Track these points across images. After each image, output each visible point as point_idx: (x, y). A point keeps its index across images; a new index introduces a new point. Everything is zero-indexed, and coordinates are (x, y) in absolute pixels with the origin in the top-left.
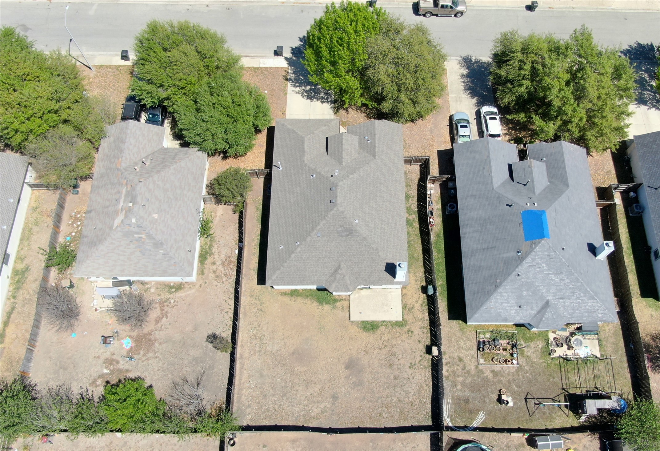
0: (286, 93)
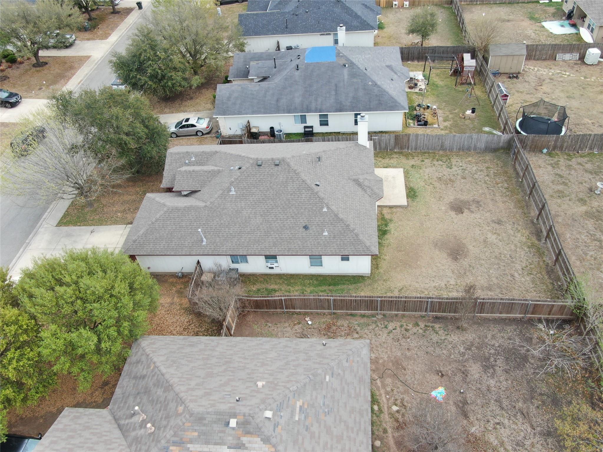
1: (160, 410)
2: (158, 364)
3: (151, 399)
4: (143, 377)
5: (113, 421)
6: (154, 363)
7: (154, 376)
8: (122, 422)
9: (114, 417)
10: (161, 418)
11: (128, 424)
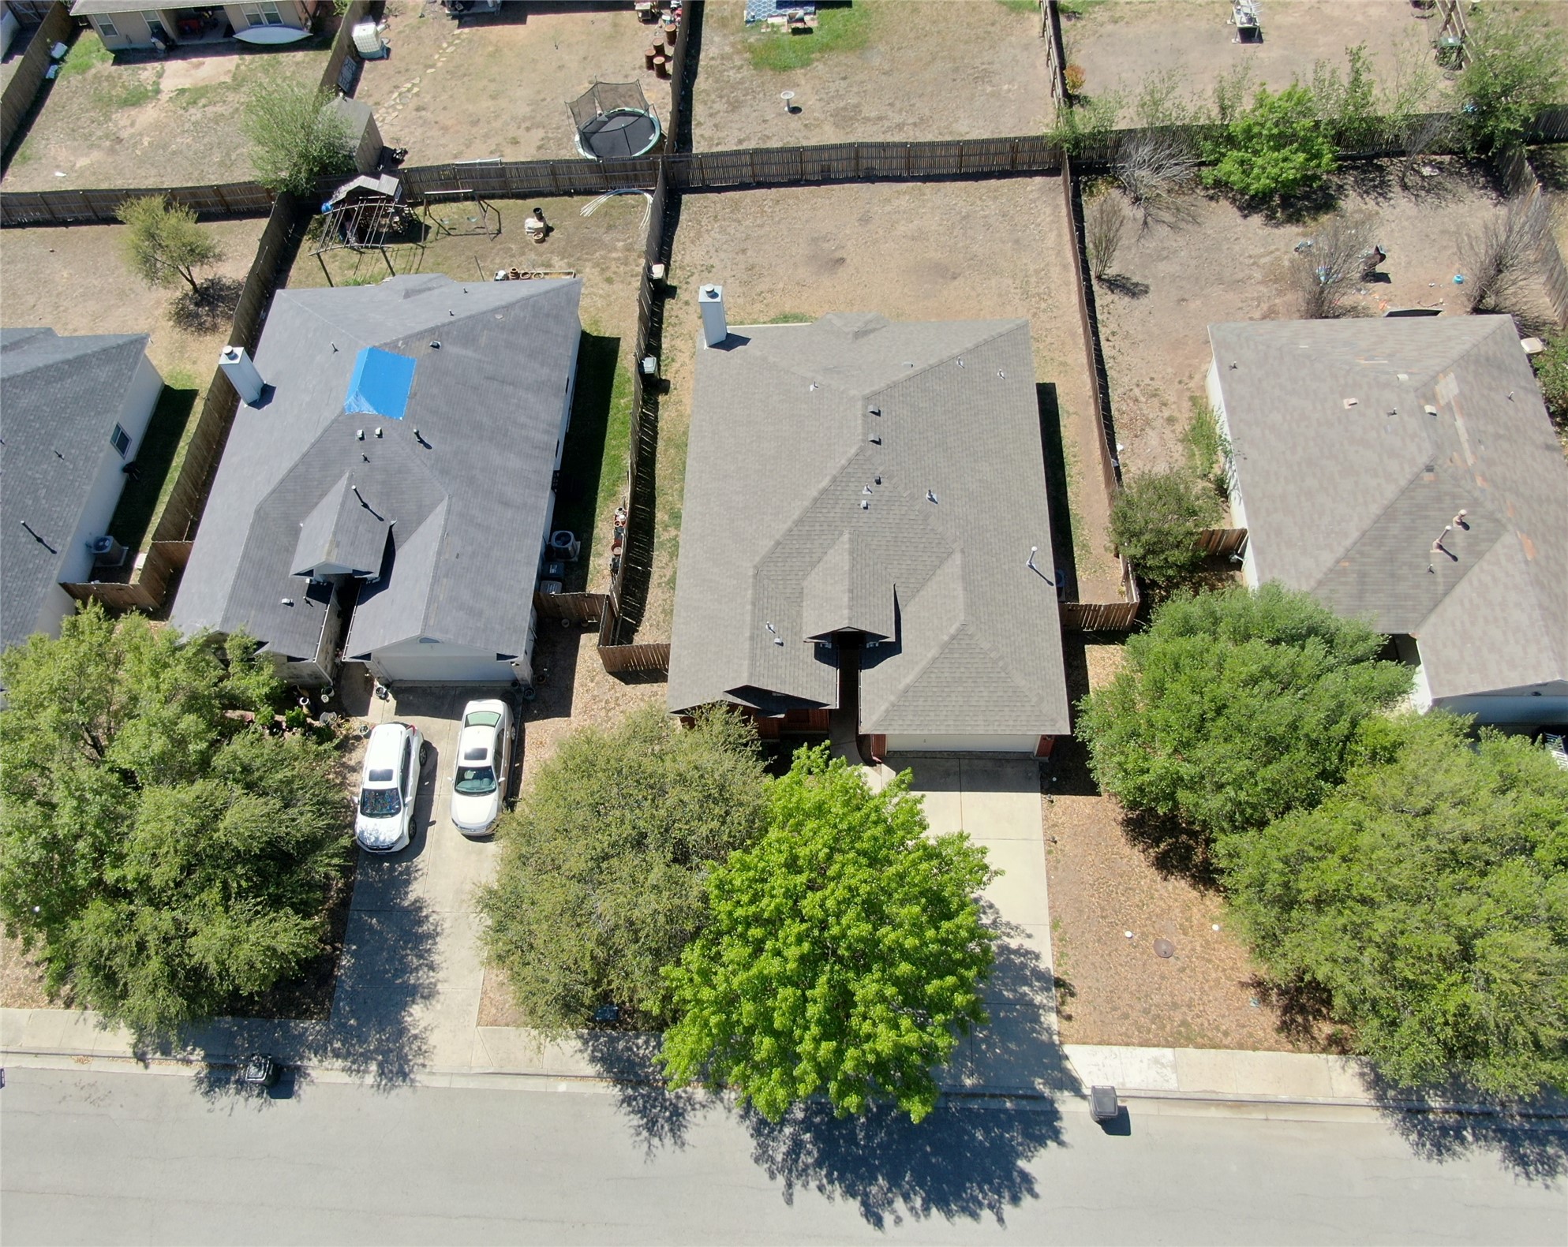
0: (1055, 926)
1: (1426, 517)
2: (1340, 552)
3: (1405, 544)
4: (1363, 575)
5: (1440, 609)
6: (1338, 562)
7: (1362, 554)
8: (1441, 589)
9: (1431, 611)
10: (1441, 509)
11: (1445, 576)
